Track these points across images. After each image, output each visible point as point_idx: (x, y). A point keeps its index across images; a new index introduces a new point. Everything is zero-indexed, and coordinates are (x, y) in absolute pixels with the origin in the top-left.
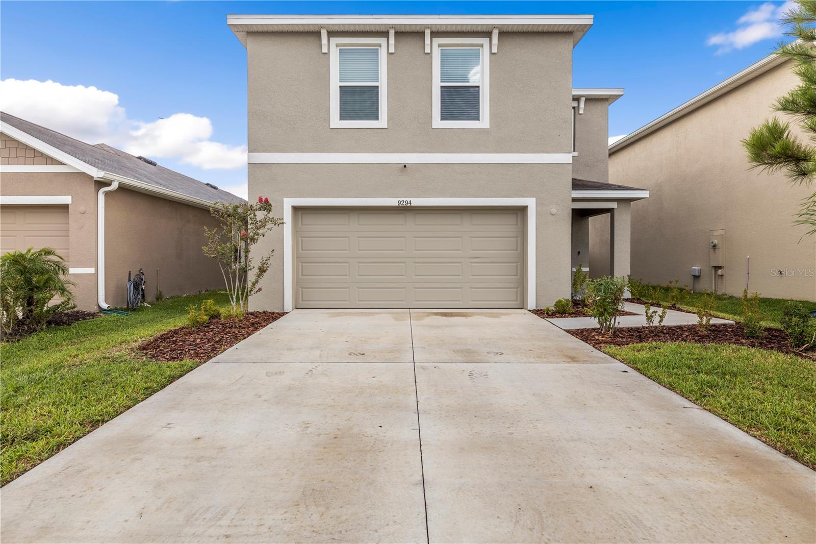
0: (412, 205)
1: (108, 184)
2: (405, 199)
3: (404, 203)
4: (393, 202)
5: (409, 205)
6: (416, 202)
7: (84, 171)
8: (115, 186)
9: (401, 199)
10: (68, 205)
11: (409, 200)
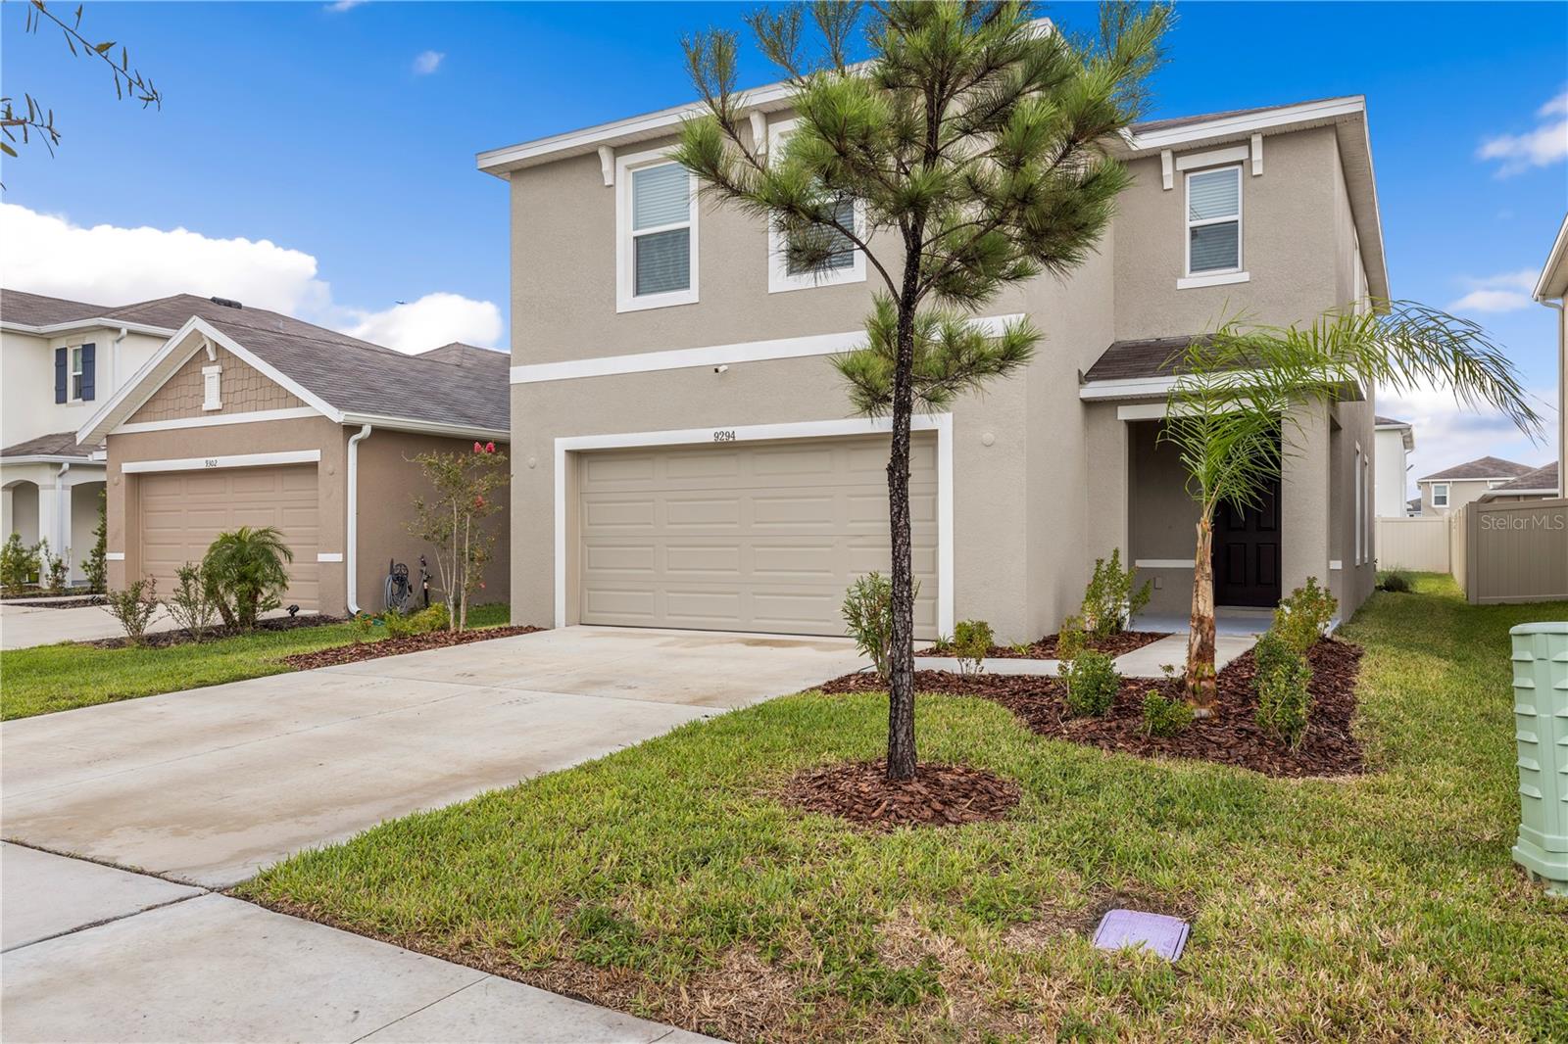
0: (736, 439)
1: (357, 429)
2: (725, 430)
3: (724, 437)
4: (706, 435)
5: (731, 439)
6: (744, 433)
7: (325, 414)
8: (366, 431)
9: (719, 430)
10: (317, 462)
11: (730, 430)
